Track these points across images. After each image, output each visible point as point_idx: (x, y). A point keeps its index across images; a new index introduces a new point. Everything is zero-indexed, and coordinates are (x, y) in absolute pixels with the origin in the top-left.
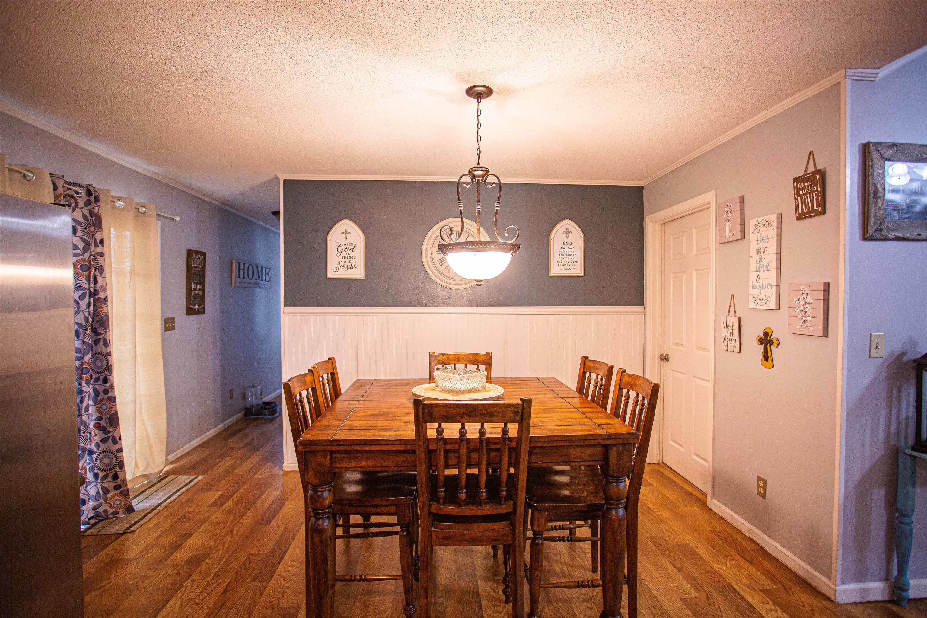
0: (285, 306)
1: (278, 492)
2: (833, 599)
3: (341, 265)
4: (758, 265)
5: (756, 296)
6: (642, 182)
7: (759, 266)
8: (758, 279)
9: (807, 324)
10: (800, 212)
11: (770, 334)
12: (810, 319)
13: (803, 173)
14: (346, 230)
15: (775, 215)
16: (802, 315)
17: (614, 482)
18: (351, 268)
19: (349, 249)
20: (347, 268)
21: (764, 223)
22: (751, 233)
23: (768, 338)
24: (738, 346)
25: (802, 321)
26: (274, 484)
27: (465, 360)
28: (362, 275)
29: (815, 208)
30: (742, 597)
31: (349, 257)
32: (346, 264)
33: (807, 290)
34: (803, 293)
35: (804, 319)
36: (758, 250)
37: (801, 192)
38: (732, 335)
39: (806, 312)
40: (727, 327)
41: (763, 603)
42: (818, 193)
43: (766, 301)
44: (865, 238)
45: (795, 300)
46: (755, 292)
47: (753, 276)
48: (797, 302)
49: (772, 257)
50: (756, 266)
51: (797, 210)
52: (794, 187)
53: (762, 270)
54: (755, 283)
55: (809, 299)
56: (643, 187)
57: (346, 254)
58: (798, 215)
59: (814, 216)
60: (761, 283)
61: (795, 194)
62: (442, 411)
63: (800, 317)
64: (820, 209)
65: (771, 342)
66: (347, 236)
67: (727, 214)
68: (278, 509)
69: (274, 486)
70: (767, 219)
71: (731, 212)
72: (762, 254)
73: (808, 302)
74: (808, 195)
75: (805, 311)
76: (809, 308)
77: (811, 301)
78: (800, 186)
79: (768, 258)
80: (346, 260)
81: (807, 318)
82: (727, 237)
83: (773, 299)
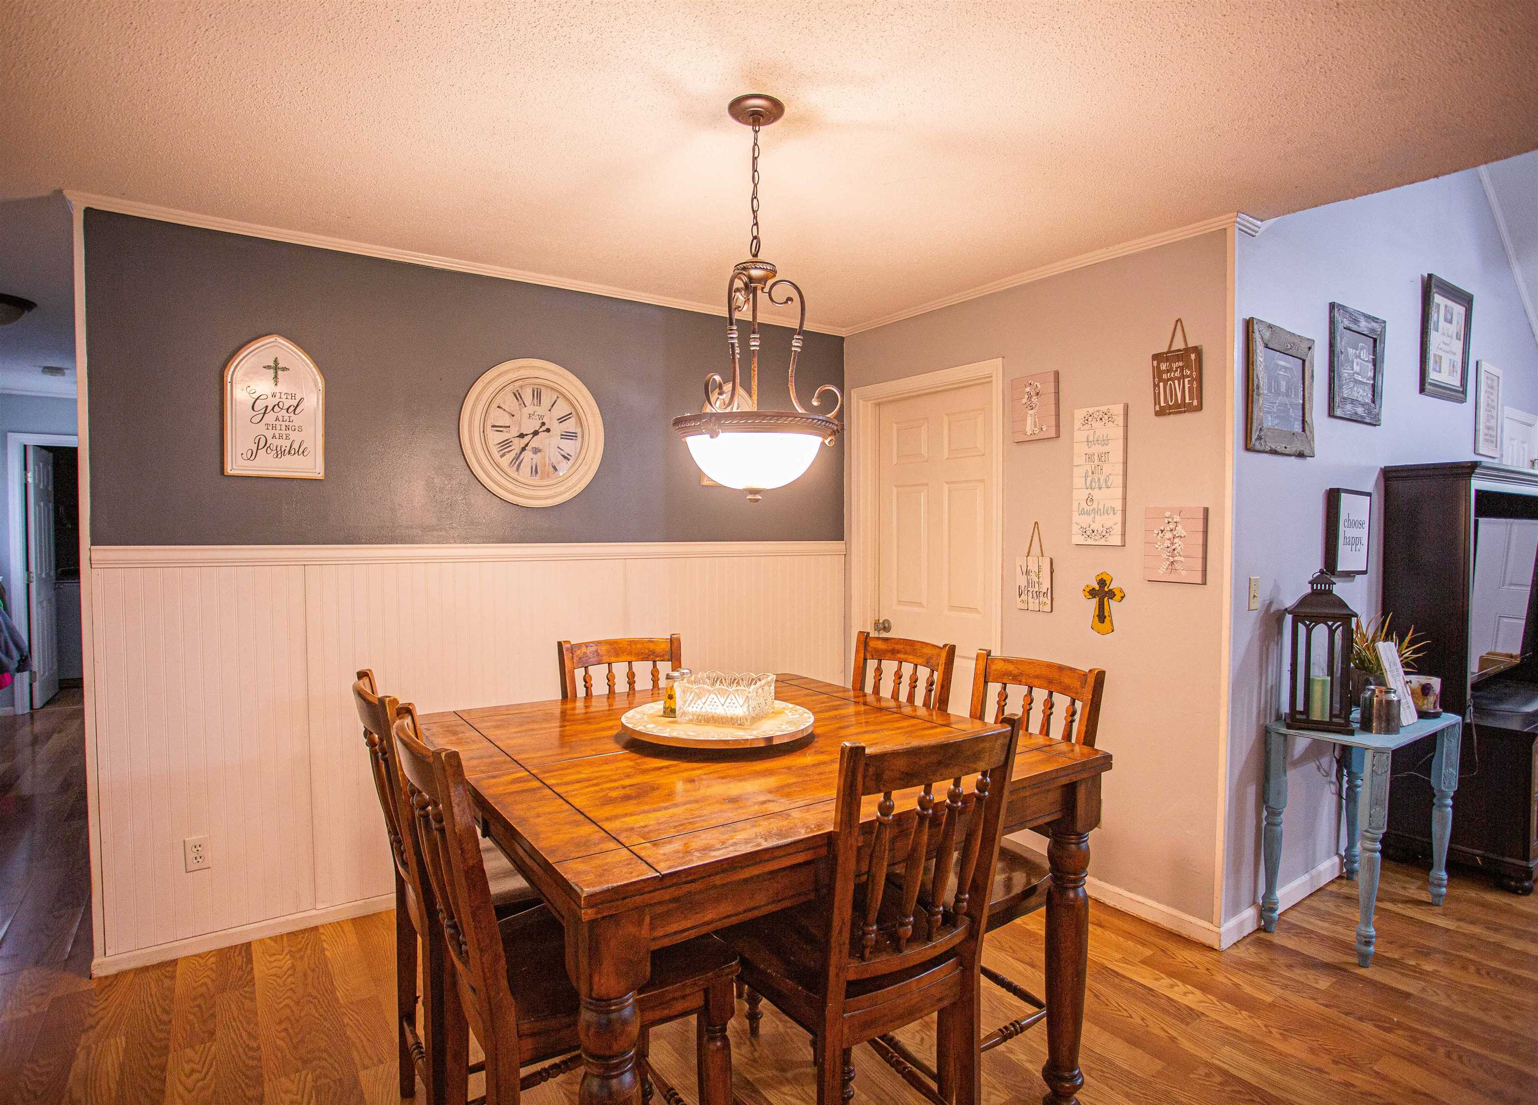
0: (92, 544)
1: (122, 1041)
2: (1216, 947)
3: (262, 444)
4: (1089, 479)
5: (1085, 526)
6: (844, 329)
7: (1092, 481)
8: (1090, 499)
9: (1176, 566)
10: (1162, 404)
11: (1108, 583)
12: (1182, 559)
13: (1166, 350)
14: (276, 361)
15: (1122, 405)
16: (1168, 554)
17: (1073, 844)
18: (289, 453)
19: (286, 407)
20: (280, 453)
21: (1101, 416)
22: (1076, 428)
23: (1106, 589)
24: (1049, 602)
25: (1168, 563)
26: (91, 1021)
27: (630, 653)
28: (318, 470)
29: (1187, 401)
30: (1131, 981)
31: (283, 428)
32: (276, 442)
33: (1177, 518)
34: (1169, 522)
35: (1171, 559)
36: (1090, 457)
37: (1164, 376)
38: (1037, 585)
39: (1174, 550)
40: (1027, 573)
41: (1156, 979)
42: (1193, 380)
43: (1104, 533)
44: (1248, 447)
45: (1156, 532)
46: (1085, 520)
47: (1080, 495)
48: (1160, 534)
49: (1113, 468)
50: (1086, 480)
51: (1157, 400)
52: (1153, 367)
53: (1097, 486)
54: (1083, 505)
55: (1180, 531)
56: (842, 339)
57: (277, 419)
58: (1157, 408)
59: (1185, 412)
60: (1095, 506)
61: (1154, 378)
62: (901, 764)
63: (1164, 556)
64: (1195, 403)
65: (1111, 594)
66: (279, 377)
67: (1030, 398)
68: (157, 1084)
69: (92, 1027)
70: (1106, 411)
71: (1038, 394)
72: (1096, 463)
73: (1177, 535)
74: (1176, 382)
75: (1173, 547)
76: (1180, 543)
77: (1184, 533)
78: (1164, 366)
79: (1107, 469)
80: (277, 433)
81: (1176, 559)
82: (1029, 433)
83: (1118, 529)
